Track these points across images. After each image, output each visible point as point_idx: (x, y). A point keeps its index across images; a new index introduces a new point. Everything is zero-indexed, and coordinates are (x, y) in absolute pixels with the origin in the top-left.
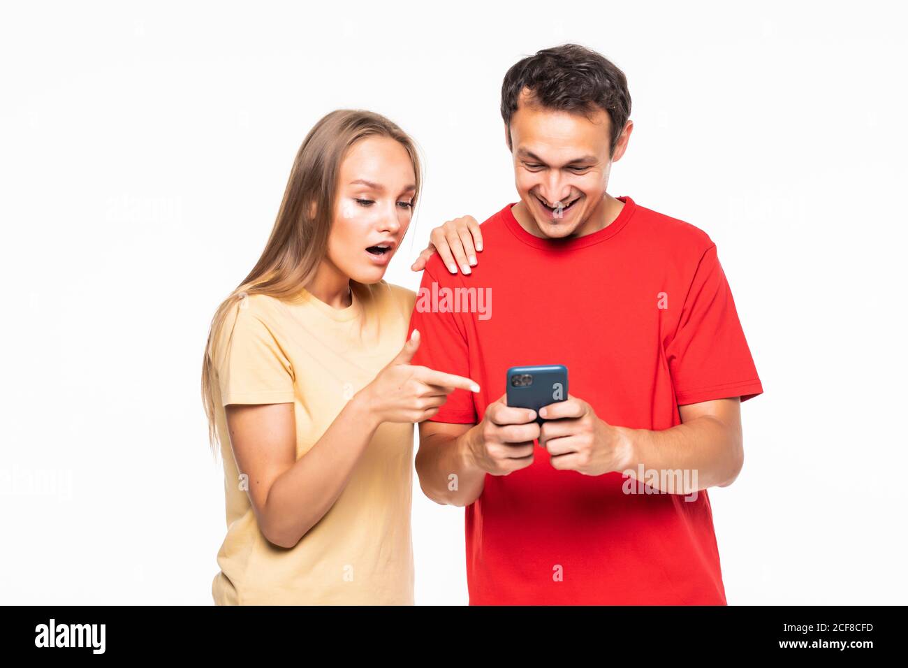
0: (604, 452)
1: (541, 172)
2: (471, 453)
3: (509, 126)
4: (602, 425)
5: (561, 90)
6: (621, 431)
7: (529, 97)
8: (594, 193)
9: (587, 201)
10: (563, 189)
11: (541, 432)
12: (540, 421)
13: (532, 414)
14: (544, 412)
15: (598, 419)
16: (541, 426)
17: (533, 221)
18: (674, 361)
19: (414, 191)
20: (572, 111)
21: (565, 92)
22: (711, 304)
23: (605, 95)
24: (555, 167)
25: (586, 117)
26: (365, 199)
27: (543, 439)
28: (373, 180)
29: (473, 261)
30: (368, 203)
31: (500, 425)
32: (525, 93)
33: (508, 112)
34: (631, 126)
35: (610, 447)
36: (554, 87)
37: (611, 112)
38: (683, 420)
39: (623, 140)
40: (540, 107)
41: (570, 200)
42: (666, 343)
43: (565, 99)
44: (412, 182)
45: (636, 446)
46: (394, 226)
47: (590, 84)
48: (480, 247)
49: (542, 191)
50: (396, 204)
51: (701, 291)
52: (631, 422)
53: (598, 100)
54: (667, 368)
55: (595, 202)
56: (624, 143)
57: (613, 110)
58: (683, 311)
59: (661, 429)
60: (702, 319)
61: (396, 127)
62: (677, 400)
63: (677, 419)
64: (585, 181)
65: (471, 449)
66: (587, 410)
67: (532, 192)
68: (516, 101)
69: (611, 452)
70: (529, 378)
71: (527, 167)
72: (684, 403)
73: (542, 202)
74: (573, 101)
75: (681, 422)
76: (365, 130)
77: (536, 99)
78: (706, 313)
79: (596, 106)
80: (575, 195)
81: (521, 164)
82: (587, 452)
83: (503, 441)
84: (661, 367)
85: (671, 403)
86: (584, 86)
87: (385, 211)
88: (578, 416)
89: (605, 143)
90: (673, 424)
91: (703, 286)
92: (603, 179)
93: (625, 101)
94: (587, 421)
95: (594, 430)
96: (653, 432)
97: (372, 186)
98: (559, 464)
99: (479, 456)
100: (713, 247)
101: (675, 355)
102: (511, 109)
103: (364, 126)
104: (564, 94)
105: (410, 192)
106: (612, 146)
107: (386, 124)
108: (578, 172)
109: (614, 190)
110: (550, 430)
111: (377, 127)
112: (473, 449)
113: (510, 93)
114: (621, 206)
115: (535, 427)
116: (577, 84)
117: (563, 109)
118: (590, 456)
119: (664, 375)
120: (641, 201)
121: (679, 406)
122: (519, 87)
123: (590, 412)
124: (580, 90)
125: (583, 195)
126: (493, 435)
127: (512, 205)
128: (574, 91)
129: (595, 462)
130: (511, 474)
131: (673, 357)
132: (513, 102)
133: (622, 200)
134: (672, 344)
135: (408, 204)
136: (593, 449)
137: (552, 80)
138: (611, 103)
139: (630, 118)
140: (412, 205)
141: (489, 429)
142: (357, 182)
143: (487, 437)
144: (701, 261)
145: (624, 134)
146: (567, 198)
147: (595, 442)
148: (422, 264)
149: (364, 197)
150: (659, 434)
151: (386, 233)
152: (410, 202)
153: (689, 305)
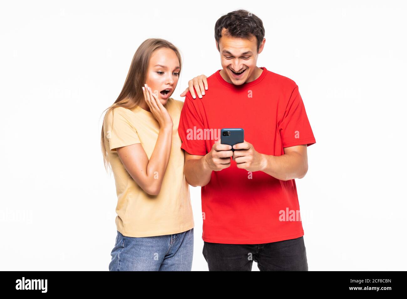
0: (257, 163)
1: (231, 60)
2: (206, 163)
3: (218, 43)
4: (256, 153)
5: (238, 29)
6: (263, 156)
7: (226, 32)
8: (252, 67)
9: (249, 70)
10: (240, 66)
11: (233, 154)
12: (233, 150)
13: (230, 147)
14: (234, 147)
15: (255, 151)
16: (233, 152)
17: (228, 78)
18: (282, 131)
19: (179, 69)
20: (243, 38)
21: (240, 30)
22: (296, 109)
23: (255, 30)
24: (237, 57)
25: (248, 39)
26: (161, 72)
27: (234, 157)
28: (163, 64)
29: (204, 93)
30: (161, 73)
31: (218, 151)
32: (224, 30)
33: (218, 38)
34: (265, 40)
35: (259, 162)
36: (235, 28)
37: (257, 37)
38: (285, 153)
39: (262, 46)
40: (231, 36)
41: (243, 70)
42: (279, 124)
43: (240, 33)
44: (178, 65)
45: (269, 161)
46: (172, 82)
47: (249, 26)
48: (207, 88)
49: (232, 67)
50: (172, 74)
51: (292, 104)
52: (267, 153)
53: (252, 32)
54: (279, 133)
55: (252, 70)
56: (262, 47)
57: (258, 36)
58: (286, 112)
59: (278, 156)
60: (293, 114)
61: (171, 44)
62: (283, 145)
63: (283, 153)
64: (248, 62)
65: (206, 161)
66: (251, 146)
67: (228, 67)
68: (221, 34)
69: (259, 164)
70: (229, 133)
71: (226, 58)
72: (285, 147)
73: (232, 71)
74: (243, 33)
75: (285, 154)
76: (159, 45)
77: (229, 33)
78: (294, 112)
79: (252, 35)
80: (245, 68)
81: (224, 57)
82: (250, 163)
83: (220, 157)
84: (277, 133)
85: (281, 147)
86: (247, 27)
87: (168, 76)
88: (247, 149)
89: (256, 48)
90: (282, 154)
91: (293, 102)
92: (255, 61)
93: (262, 31)
94: (251, 151)
95: (253, 155)
96: (275, 156)
97: (163, 67)
98: (239, 166)
99: (210, 163)
100: (297, 87)
101: (282, 128)
102: (219, 37)
103: (159, 43)
104: (239, 31)
105: (178, 69)
106: (258, 48)
107: (168, 43)
108: (246, 59)
109: (259, 65)
110: (237, 153)
111: (164, 44)
112: (207, 161)
113: (218, 30)
114: (261, 71)
115: (231, 152)
116: (244, 26)
117: (239, 37)
118: (251, 164)
119: (278, 136)
120: (269, 69)
121: (284, 148)
122: (222, 28)
123: (252, 147)
124: (245, 30)
125: (248, 67)
126: (215, 155)
127: (220, 71)
128: (243, 30)
129: (252, 166)
130: (222, 170)
131: (281, 129)
132: (220, 34)
133: (262, 68)
134: (281, 124)
135: (177, 74)
136: (252, 162)
137: (235, 26)
138: (257, 33)
139: (264, 37)
140: (179, 74)
141: (214, 153)
142: (157, 66)
143: (213, 156)
144: (292, 92)
145: (262, 43)
146: (242, 69)
147: (254, 159)
148: (185, 94)
149: (160, 71)
150: (277, 157)
151: (169, 85)
152: (178, 73)
153: (288, 109)
